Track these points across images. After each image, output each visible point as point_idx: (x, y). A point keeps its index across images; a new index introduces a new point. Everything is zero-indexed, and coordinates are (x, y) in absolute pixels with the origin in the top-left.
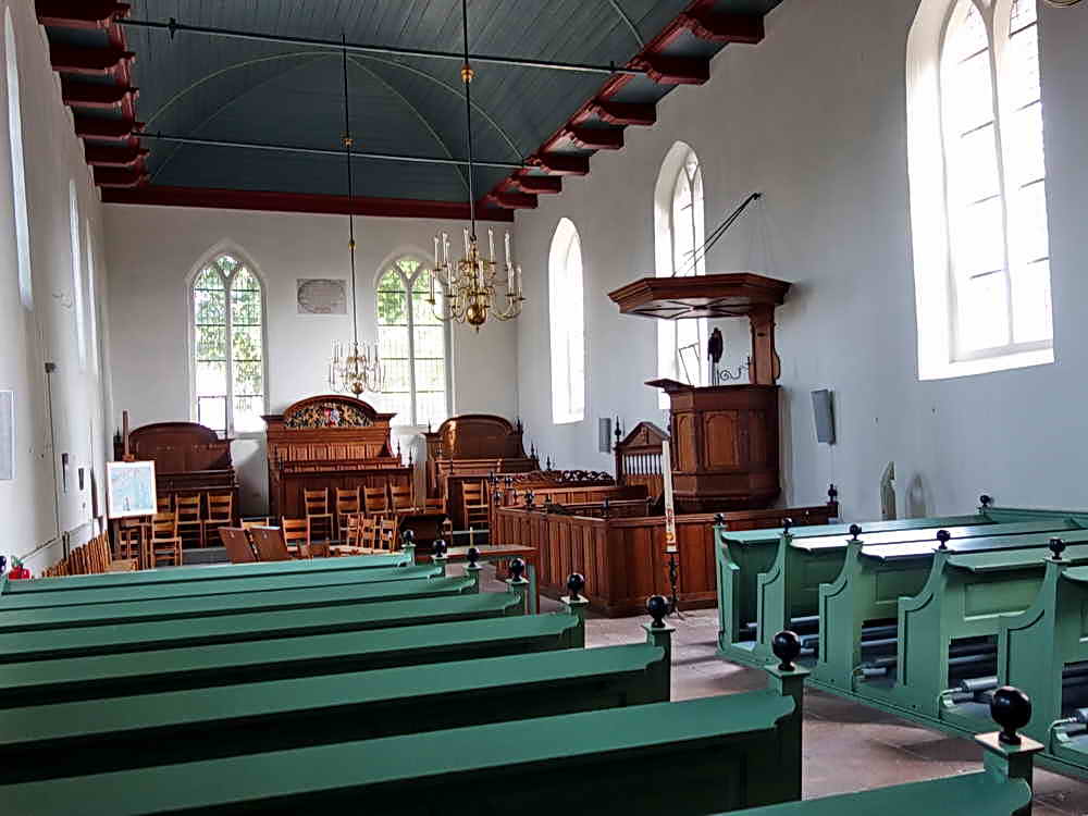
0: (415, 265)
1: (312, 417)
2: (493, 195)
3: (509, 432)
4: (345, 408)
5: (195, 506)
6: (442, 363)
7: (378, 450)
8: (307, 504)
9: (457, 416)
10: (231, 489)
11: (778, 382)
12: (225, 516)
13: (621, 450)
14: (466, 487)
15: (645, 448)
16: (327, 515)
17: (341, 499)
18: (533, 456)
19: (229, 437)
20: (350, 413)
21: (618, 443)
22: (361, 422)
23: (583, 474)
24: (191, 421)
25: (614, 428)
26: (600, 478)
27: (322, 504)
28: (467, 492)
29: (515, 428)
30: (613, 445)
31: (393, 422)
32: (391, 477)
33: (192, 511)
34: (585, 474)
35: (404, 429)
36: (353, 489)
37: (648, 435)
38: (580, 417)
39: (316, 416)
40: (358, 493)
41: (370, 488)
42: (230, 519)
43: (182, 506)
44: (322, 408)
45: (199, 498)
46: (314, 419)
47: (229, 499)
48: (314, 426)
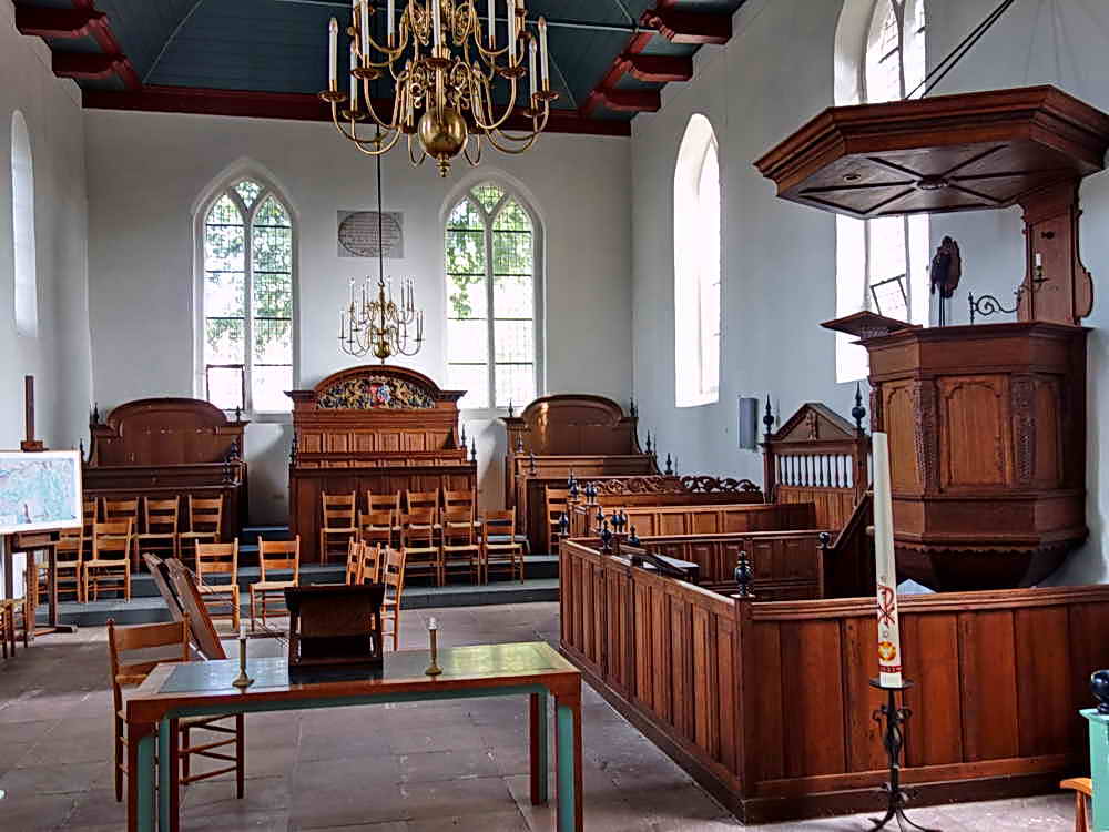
0: (497, 194)
1: (353, 394)
2: (598, 90)
3: (620, 419)
4: (398, 383)
5: (171, 512)
6: (530, 325)
7: (441, 439)
8: (327, 514)
9: (549, 395)
10: (222, 491)
11: (1085, 323)
12: (211, 527)
13: (773, 447)
14: (551, 493)
15: (813, 444)
17: (375, 507)
18: (649, 452)
19: (243, 419)
20: (404, 389)
21: (768, 436)
22: (420, 402)
23: (715, 483)
24: (195, 397)
25: (762, 413)
26: (740, 489)
27: (346, 514)
28: (552, 501)
29: (627, 414)
30: (762, 439)
31: (461, 404)
32: (447, 479)
33: (166, 519)
34: (717, 483)
35: (478, 413)
36: (390, 494)
37: (816, 424)
38: (714, 398)
39: (358, 393)
40: (397, 499)
41: (416, 492)
42: (218, 532)
43: (153, 513)
44: (367, 383)
45: (177, 502)
46: (356, 397)
47: (218, 503)
48: (356, 407)
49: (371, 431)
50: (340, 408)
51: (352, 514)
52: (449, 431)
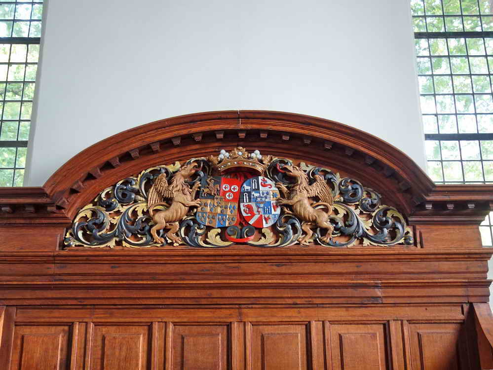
4: (300, 170)
7: (437, 343)
44: (209, 168)
46: (178, 210)
48: (176, 239)
49: (222, 315)
50: (130, 245)
52: (458, 315)
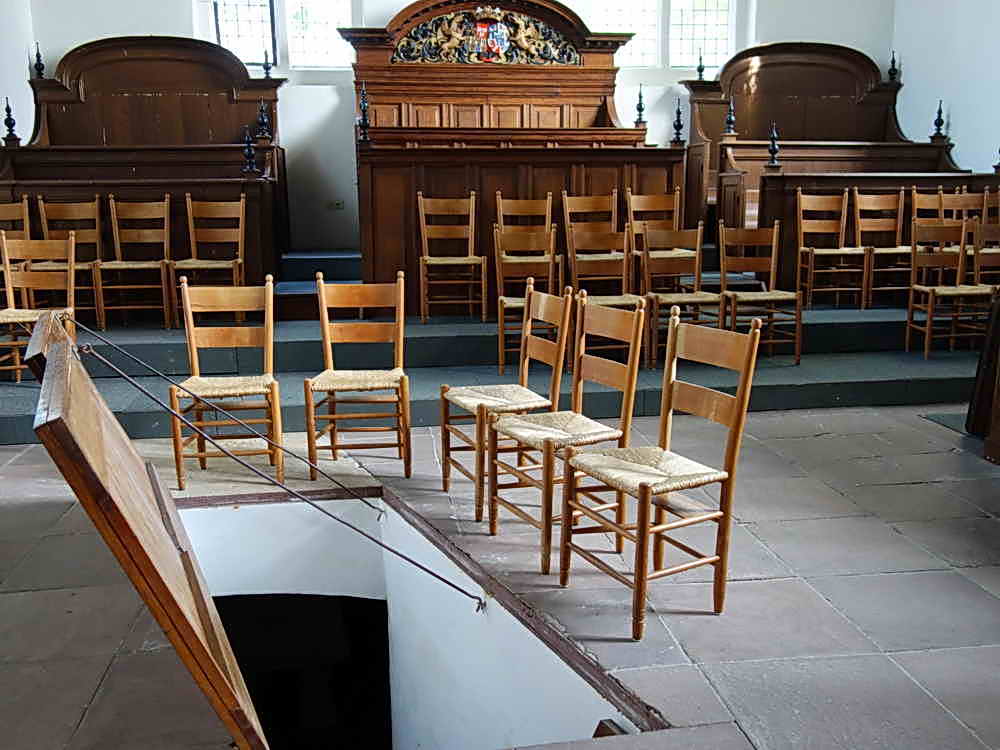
1: (449, 37)
4: (521, 20)
5: (156, 224)
7: (587, 117)
8: (427, 232)
9: (760, 45)
10: (244, 186)
12: (227, 250)
16: (471, 259)
17: (508, 220)
18: (940, 137)
19: (274, 74)
20: (530, 31)
22: (555, 53)
29: (885, 77)
31: (621, 58)
32: (626, 170)
33: (150, 236)
35: (644, 74)
36: (535, 198)
39: (459, 36)
40: (547, 207)
41: (578, 195)
42: (240, 260)
43: (127, 224)
44: (471, 18)
45: (166, 204)
46: (455, 42)
47: (237, 209)
48: (454, 59)
49: (478, 100)
50: (429, 61)
51: (470, 232)
52: (599, 103)
